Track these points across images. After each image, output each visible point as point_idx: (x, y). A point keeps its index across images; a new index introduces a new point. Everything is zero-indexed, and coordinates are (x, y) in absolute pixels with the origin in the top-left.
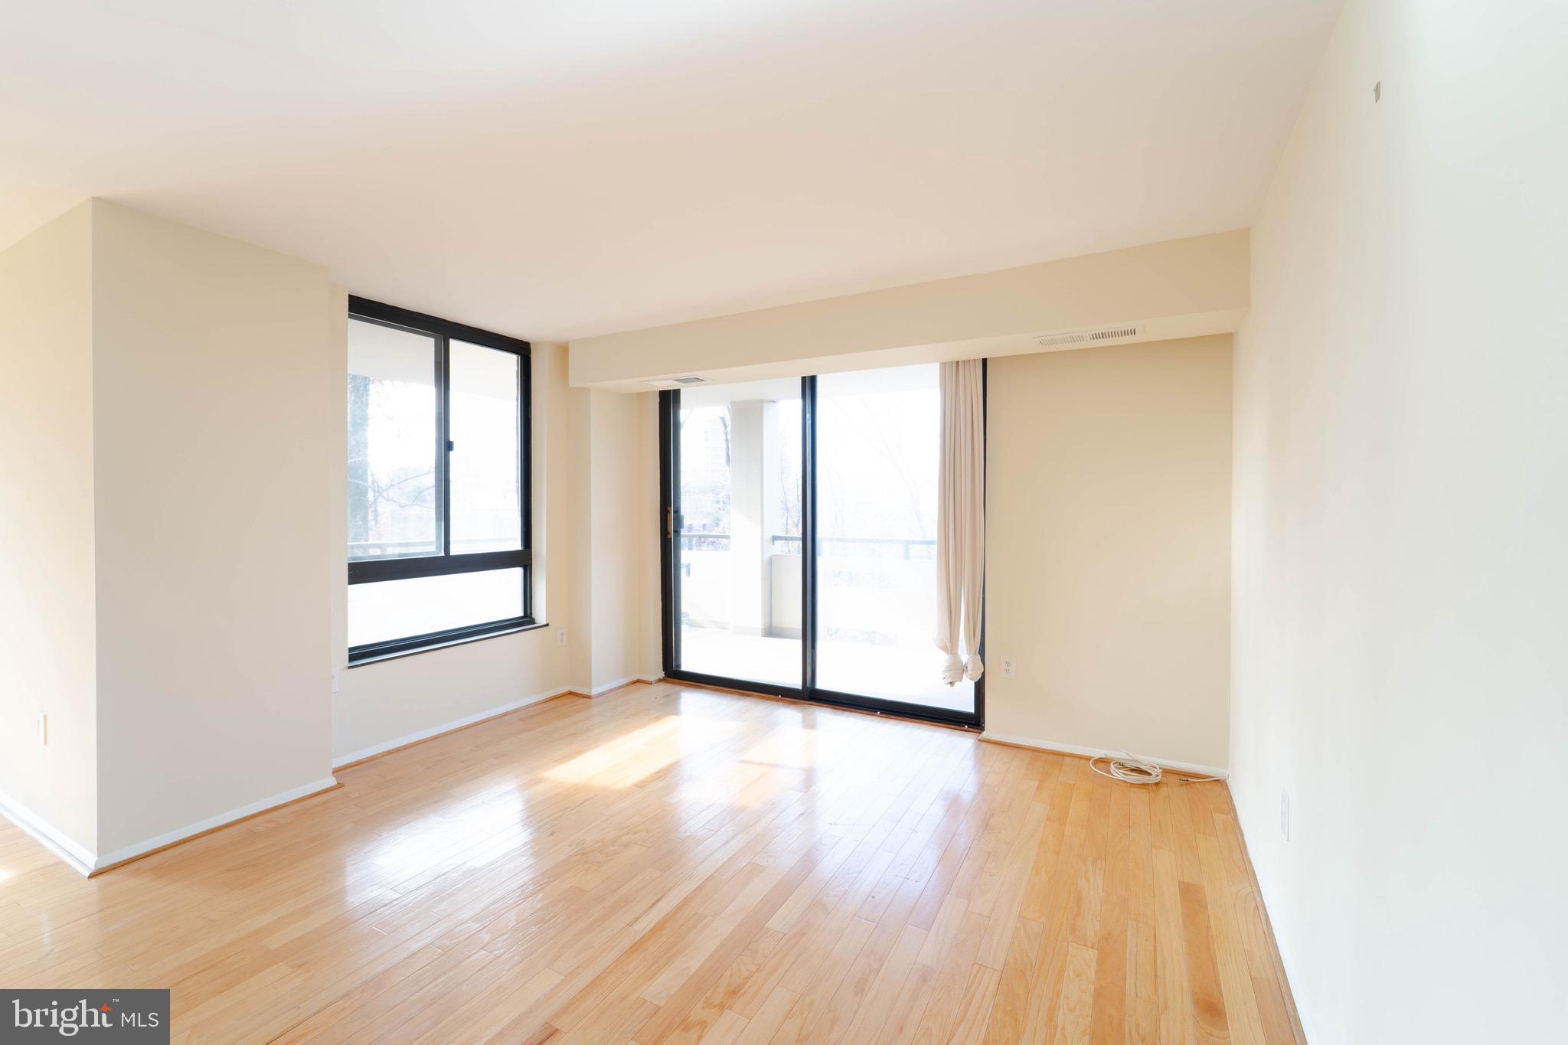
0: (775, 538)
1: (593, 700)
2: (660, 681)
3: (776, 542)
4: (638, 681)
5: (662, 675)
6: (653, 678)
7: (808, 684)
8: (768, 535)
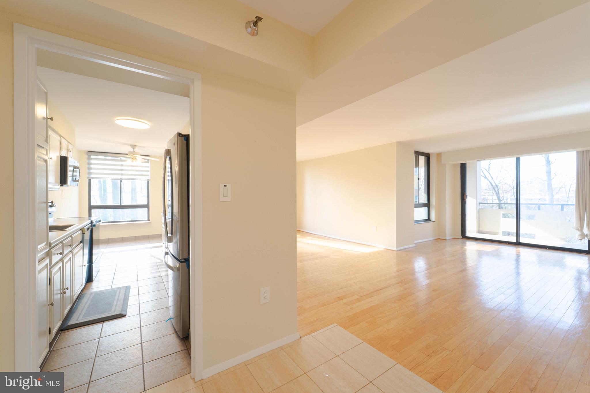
0: (480, 203)
1: (447, 241)
2: (461, 239)
3: (480, 204)
4: (455, 238)
5: (461, 237)
6: (459, 238)
7: (518, 241)
8: (478, 203)
